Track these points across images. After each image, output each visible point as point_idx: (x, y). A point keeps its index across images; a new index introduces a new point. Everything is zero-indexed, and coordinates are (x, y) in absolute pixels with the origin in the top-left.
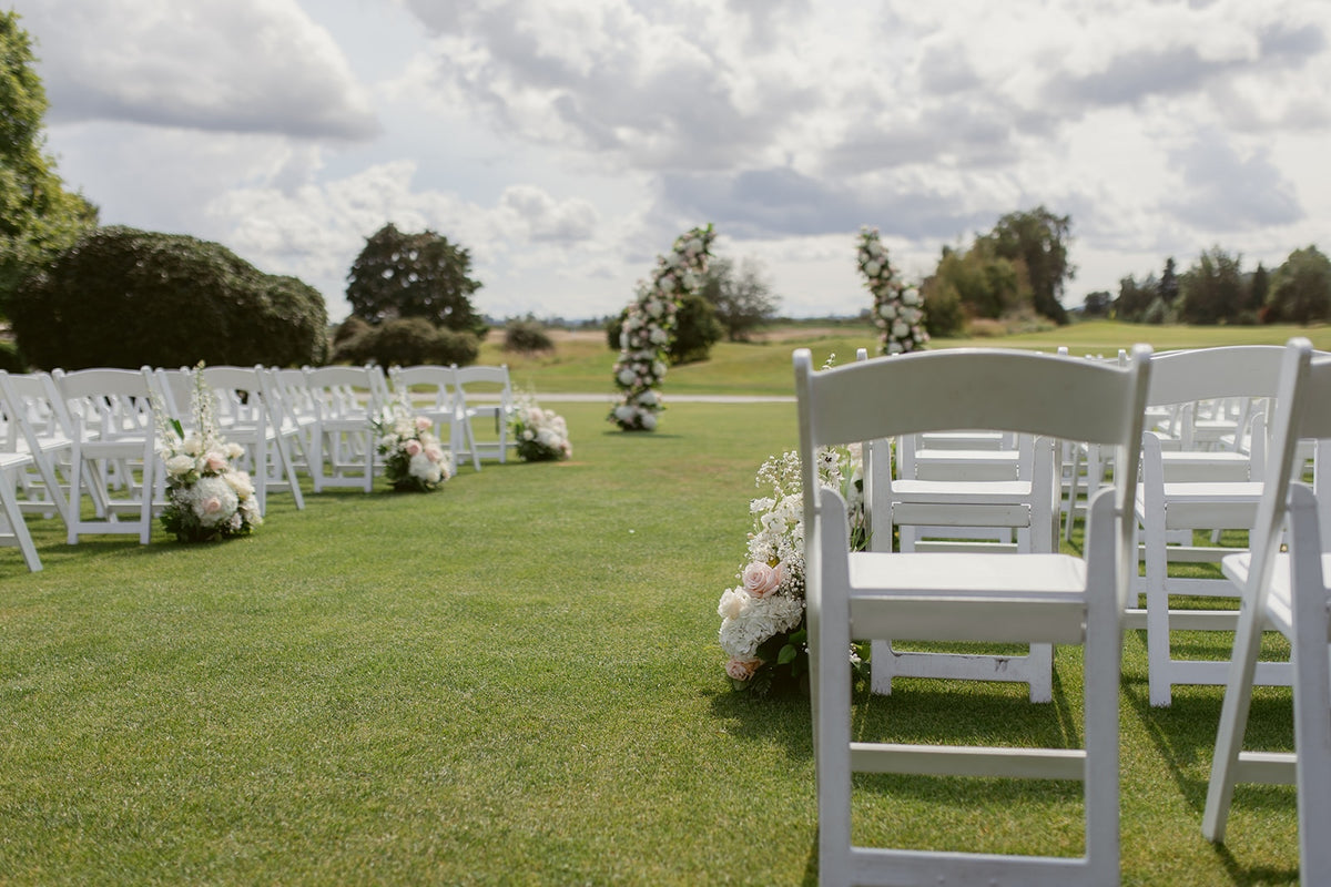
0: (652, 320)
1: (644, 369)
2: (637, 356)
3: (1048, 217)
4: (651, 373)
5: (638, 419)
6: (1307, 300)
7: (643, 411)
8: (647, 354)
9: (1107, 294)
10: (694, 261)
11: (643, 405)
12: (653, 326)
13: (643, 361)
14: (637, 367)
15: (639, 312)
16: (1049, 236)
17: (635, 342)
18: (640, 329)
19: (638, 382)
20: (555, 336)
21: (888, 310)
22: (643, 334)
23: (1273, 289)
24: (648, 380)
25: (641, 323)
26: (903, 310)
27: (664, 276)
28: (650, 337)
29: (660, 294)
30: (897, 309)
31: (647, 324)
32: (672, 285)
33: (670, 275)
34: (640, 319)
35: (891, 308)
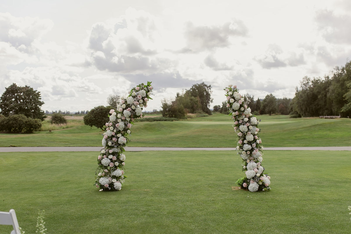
0: (119, 132)
1: (115, 158)
2: (111, 151)
3: (206, 85)
4: (118, 159)
5: (111, 185)
6: (271, 108)
7: (114, 180)
8: (116, 150)
9: (219, 106)
10: (141, 101)
11: (114, 177)
12: (119, 135)
13: (113, 154)
14: (111, 157)
15: (112, 128)
16: (206, 90)
17: (110, 144)
18: (113, 136)
19: (112, 165)
22: (114, 139)
24: (117, 164)
25: (113, 134)
26: (251, 127)
27: (126, 109)
28: (118, 141)
29: (123, 118)
30: (248, 127)
31: (116, 134)
32: (130, 114)
33: (129, 109)
34: (113, 131)
35: (245, 126)
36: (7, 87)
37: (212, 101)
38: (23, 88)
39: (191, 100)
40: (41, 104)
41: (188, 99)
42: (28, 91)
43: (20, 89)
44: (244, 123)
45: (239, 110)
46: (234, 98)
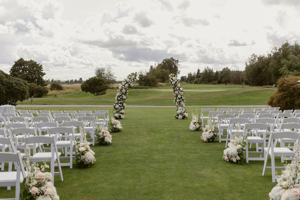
0: (123, 94)
1: (121, 105)
2: (119, 102)
3: (174, 60)
4: (123, 105)
5: (120, 116)
6: (226, 79)
7: (121, 115)
8: (122, 102)
9: (186, 77)
10: (133, 80)
11: (121, 113)
12: (123, 95)
13: (121, 103)
14: (119, 104)
15: (120, 92)
16: (174, 64)
17: (119, 99)
18: (120, 96)
19: (120, 108)
20: (63, 86)
21: (176, 92)
22: (121, 97)
23: (220, 76)
24: (122, 107)
25: (121, 94)
26: (180, 92)
27: (126, 84)
28: (122, 98)
29: (125, 88)
30: (178, 92)
31: (122, 94)
32: (128, 86)
33: (127, 84)
34: (120, 93)
35: (177, 92)
36: (16, 61)
37: (179, 73)
38: (29, 62)
39: (162, 72)
40: (44, 74)
41: (159, 71)
42: (32, 64)
43: (26, 63)
44: (177, 90)
45: (175, 85)
46: (172, 79)
